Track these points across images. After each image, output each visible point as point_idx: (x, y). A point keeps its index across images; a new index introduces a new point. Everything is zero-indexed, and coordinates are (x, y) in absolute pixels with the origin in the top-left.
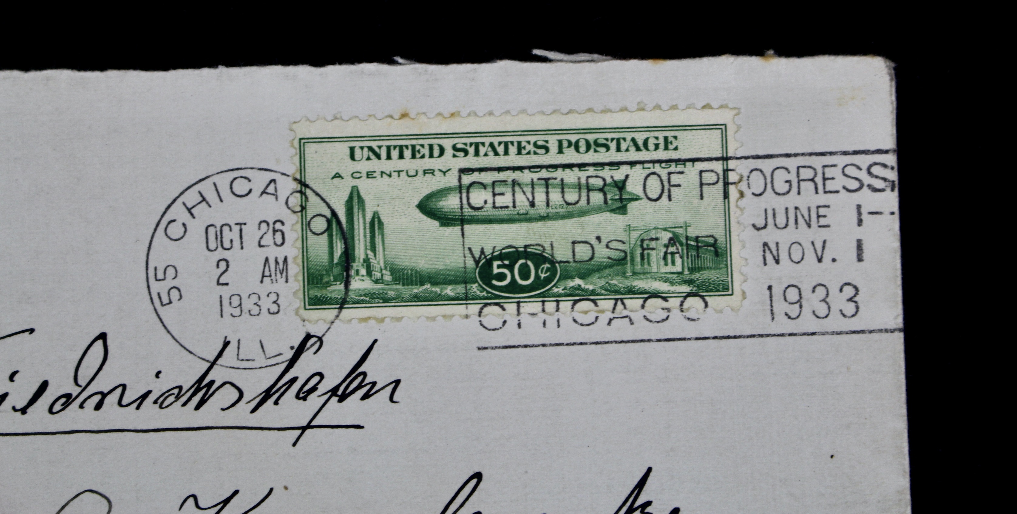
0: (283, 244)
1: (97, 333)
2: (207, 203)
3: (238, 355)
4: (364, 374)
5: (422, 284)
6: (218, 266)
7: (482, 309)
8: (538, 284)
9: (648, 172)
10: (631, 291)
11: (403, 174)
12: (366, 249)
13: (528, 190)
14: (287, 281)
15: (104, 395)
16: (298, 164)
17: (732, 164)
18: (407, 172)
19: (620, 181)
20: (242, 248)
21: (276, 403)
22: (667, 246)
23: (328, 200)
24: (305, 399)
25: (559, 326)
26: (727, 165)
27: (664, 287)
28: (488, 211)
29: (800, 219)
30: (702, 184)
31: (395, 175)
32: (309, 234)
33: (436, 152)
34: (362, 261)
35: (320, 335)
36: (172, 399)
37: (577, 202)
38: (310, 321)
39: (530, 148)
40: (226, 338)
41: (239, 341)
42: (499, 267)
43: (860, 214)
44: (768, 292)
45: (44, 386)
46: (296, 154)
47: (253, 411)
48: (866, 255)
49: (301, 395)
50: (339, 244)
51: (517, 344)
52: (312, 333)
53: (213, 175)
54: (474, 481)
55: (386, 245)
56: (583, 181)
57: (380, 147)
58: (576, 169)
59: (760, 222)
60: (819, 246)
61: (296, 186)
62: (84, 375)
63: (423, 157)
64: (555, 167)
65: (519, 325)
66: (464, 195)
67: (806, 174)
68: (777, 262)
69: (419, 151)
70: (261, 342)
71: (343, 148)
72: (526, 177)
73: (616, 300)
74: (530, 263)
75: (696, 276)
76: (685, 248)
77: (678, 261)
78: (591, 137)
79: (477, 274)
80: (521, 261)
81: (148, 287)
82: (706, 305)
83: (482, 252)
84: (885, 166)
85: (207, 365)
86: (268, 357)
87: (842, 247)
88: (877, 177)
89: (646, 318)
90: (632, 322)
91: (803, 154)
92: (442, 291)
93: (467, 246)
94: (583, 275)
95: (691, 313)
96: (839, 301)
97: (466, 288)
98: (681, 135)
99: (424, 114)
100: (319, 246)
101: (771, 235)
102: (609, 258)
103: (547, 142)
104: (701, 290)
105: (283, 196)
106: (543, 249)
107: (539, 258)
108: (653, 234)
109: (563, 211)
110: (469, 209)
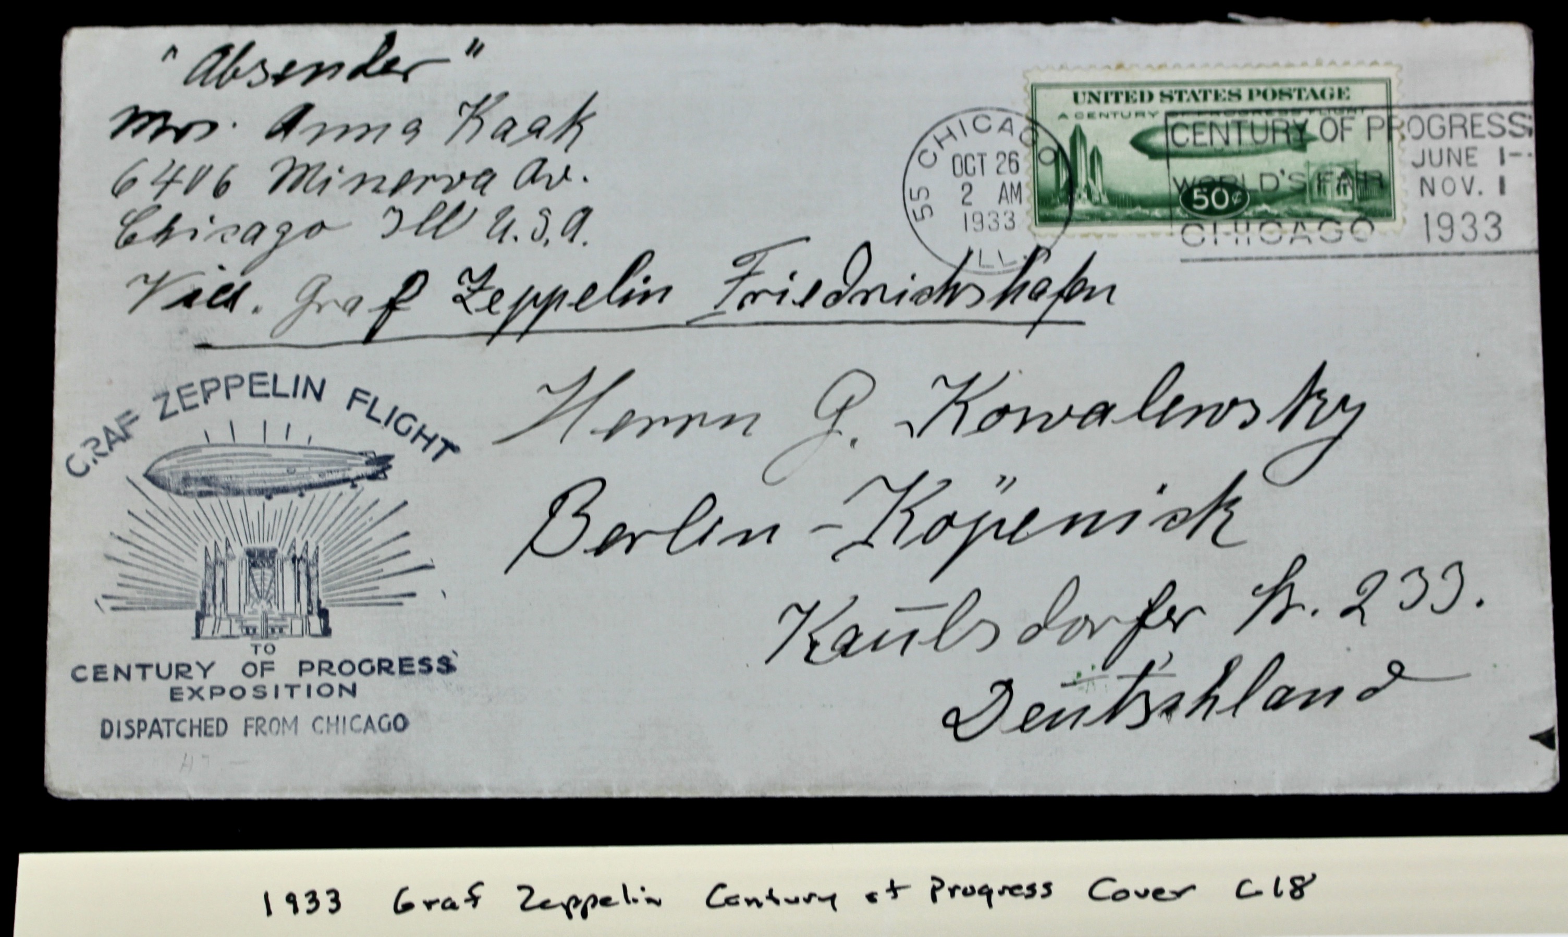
0: (1017, 171)
1: (862, 241)
2: (954, 137)
3: (980, 262)
4: (1086, 280)
5: (1134, 206)
6: (963, 188)
7: (1184, 229)
8: (1232, 208)
9: (1324, 117)
10: (1310, 216)
11: (1119, 116)
12: (1087, 177)
13: (1224, 131)
14: (1021, 201)
15: (868, 293)
16: (1030, 106)
17: (1395, 112)
18: (1122, 115)
19: (1300, 125)
20: (983, 174)
21: (1012, 302)
22: (1340, 179)
23: (1055, 135)
25: (1249, 243)
26: (1391, 112)
27: (1337, 213)
28: (1190, 147)
30: (1369, 128)
31: (1111, 116)
32: (1040, 164)
33: (1146, 97)
34: (1083, 186)
35: (1048, 246)
36: (925, 297)
37: (1265, 141)
38: (1040, 236)
39: (1226, 95)
40: (970, 248)
41: (981, 251)
42: (1199, 194)
43: (1502, 155)
44: (1424, 220)
45: (818, 284)
46: (1029, 97)
47: (994, 308)
48: (1508, 188)
49: (1033, 296)
50: (1064, 172)
51: (1213, 257)
52: (1042, 244)
53: (958, 114)
54: (1178, 370)
55: (1104, 176)
56: (1270, 124)
57: (1099, 93)
58: (1264, 115)
59: (1419, 161)
60: (1468, 181)
61: (1027, 123)
62: (852, 277)
63: (1135, 101)
64: (1245, 112)
65: (1216, 242)
66: (1170, 134)
67: (1457, 121)
68: (1433, 193)
69: (1132, 97)
70: (999, 252)
71: (1069, 94)
72: (1222, 120)
74: (1224, 191)
75: (1366, 205)
76: (1355, 181)
77: (1349, 191)
78: (1277, 88)
79: (1180, 200)
80: (1217, 190)
81: (905, 205)
82: (1373, 228)
83: (1185, 181)
84: (1523, 115)
85: (953, 271)
86: (1005, 264)
87: (1487, 180)
88: (1517, 125)
89: (1322, 238)
90: (1310, 241)
91: (1456, 105)
92: (1150, 212)
93: (1172, 175)
94: (1270, 202)
95: (1361, 235)
96: (1485, 227)
97: (1171, 211)
98: (1352, 86)
99: (1137, 65)
100: (1048, 174)
101: (1428, 172)
102: (1292, 188)
103: (1239, 90)
104: (1368, 216)
105: (1017, 132)
106: (1236, 180)
107: (1233, 187)
108: (1328, 169)
109: (1251, 148)
110: (1174, 145)
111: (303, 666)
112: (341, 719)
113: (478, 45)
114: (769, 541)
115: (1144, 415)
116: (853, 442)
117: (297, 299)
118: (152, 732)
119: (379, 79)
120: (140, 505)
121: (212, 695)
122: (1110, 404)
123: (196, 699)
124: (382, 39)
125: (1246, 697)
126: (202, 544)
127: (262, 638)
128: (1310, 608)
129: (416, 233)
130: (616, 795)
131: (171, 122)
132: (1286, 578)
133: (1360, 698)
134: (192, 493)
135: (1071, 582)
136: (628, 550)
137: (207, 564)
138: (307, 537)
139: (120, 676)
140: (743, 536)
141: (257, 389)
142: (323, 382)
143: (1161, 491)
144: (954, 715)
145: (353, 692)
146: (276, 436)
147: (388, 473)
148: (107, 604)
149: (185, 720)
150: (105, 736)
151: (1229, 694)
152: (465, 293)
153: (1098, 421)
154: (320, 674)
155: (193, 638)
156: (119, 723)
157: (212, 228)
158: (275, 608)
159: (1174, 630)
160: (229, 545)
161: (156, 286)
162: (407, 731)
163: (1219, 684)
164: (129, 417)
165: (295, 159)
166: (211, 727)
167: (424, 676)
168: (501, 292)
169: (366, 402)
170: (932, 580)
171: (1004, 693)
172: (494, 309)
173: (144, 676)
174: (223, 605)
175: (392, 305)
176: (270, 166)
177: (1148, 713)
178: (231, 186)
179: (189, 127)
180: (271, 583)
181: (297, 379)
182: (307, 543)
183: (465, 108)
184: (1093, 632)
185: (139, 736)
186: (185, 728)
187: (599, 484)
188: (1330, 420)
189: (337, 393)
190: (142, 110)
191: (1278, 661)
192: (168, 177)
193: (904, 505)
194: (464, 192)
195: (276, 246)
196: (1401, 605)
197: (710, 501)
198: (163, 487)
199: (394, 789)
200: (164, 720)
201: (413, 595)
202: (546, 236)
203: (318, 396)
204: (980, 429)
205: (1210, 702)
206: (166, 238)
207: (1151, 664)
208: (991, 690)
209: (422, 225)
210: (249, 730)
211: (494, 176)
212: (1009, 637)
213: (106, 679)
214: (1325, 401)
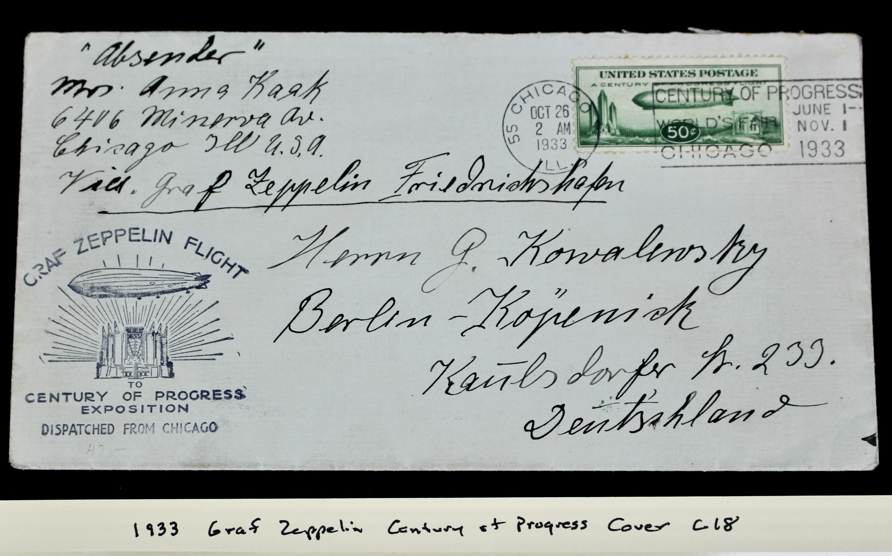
0: (568, 116)
1: (479, 156)
2: (532, 96)
3: (546, 167)
4: (607, 178)
5: (634, 136)
6: (537, 126)
7: (663, 149)
8: (690, 138)
9: (743, 86)
10: (735, 142)
11: (626, 85)
12: (608, 119)
13: (686, 94)
14: (570, 134)
15: (483, 184)
16: (575, 79)
17: (783, 83)
18: (627, 84)
19: (729, 91)
20: (548, 118)
21: (565, 190)
22: (752, 121)
23: (589, 96)
24: (578, 188)
25: (700, 157)
26: (781, 84)
27: (750, 140)
28: (666, 103)
29: (816, 111)
30: (769, 93)
31: (622, 85)
32: (581, 112)
33: (642, 75)
34: (605, 125)
35: (585, 159)
36: (515, 187)
37: (709, 100)
38: (581, 152)
39: (687, 74)
40: (541, 159)
41: (547, 161)
42: (671, 129)
43: (845, 108)
44: (800, 144)
45: (454, 179)
46: (574, 74)
47: (554, 193)
48: (848, 127)
49: (577, 187)
50: (595, 117)
51: (680, 165)
52: (582, 158)
53: (534, 83)
54: (659, 229)
55: (617, 119)
56: (712, 90)
57: (615, 72)
58: (708, 84)
59: (797, 111)
60: (825, 123)
61: (574, 89)
62: (473, 175)
63: (635, 77)
64: (698, 83)
65: (681, 157)
66: (655, 95)
67: (819, 89)
68: (805, 129)
69: (633, 74)
70: (557, 161)
71: (597, 72)
72: (684, 87)
73: (728, 146)
74: (686, 128)
75: (766, 136)
76: (761, 122)
77: (757, 128)
78: (716, 69)
79: (661, 133)
80: (682, 127)
81: (504, 135)
82: (771, 149)
83: (663, 122)
84: (857, 86)
85: (531, 172)
86: (561, 168)
87: (836, 123)
88: (853, 91)
89: (742, 155)
90: (735, 157)
91: (818, 80)
92: (644, 140)
93: (656, 119)
94: (712, 134)
95: (763, 153)
96: (835, 149)
97: (655, 138)
98: (759, 69)
99: (636, 56)
100: (585, 118)
101: (802, 117)
102: (724, 126)
103: (695, 71)
104: (768, 142)
105: (568, 93)
106: (693, 122)
107: (691, 126)
108: (745, 116)
109: (702, 104)
110: (657, 102)
111: (158, 394)
112: (179, 425)
113: (261, 44)
114: (425, 325)
115: (640, 255)
116: (474, 268)
117: (157, 187)
118: (71, 432)
119: (205, 62)
120: (66, 303)
121: (106, 410)
122: (621, 249)
123: (96, 412)
124: (207, 40)
125: (698, 415)
126: (101, 324)
127: (135, 379)
128: (735, 365)
129: (225, 150)
130: (336, 469)
131: (86, 86)
132: (721, 348)
133: (764, 416)
134: (95, 295)
135: (598, 349)
136: (344, 330)
137: (103, 336)
138: (161, 322)
139: (53, 399)
140: (411, 321)
141: (133, 237)
142: (171, 233)
143: (649, 298)
144: (531, 424)
145: (186, 410)
146: (144, 264)
147: (207, 285)
148: (46, 358)
149: (90, 425)
150: (44, 434)
151: (689, 413)
152: (253, 184)
153: (614, 257)
154: (167, 399)
155: (95, 378)
156: (52, 425)
157: (109, 146)
158: (142, 361)
159: (657, 377)
160: (117, 326)
161: (76, 178)
162: (217, 432)
163: (683, 408)
164: (60, 252)
165: (156, 107)
166: (105, 429)
167: (227, 400)
168: (273, 183)
169: (195, 245)
170: (518, 348)
171: (560, 412)
172: (269, 192)
173: (67, 400)
174: (112, 359)
175: (211, 190)
176: (142, 111)
177: (642, 424)
178: (120, 122)
179: (96, 88)
180: (140, 347)
181: (156, 231)
182: (161, 324)
183: (253, 79)
184: (610, 378)
185: (63, 434)
186: (90, 429)
187: (328, 292)
188: (746, 257)
189: (179, 240)
190: (69, 79)
191: (717, 395)
192: (83, 117)
193: (502, 305)
194: (252, 126)
195: (145, 156)
196: (788, 362)
197: (392, 302)
198: (79, 292)
199: (209, 465)
200: (78, 425)
201: (221, 354)
202: (298, 152)
203: (168, 241)
204: (546, 262)
205: (678, 418)
206: (82, 151)
207: (644, 396)
208: (552, 411)
209: (228, 144)
210: (126, 430)
211: (270, 117)
212: (562, 380)
213: (45, 401)
214: (744, 247)
